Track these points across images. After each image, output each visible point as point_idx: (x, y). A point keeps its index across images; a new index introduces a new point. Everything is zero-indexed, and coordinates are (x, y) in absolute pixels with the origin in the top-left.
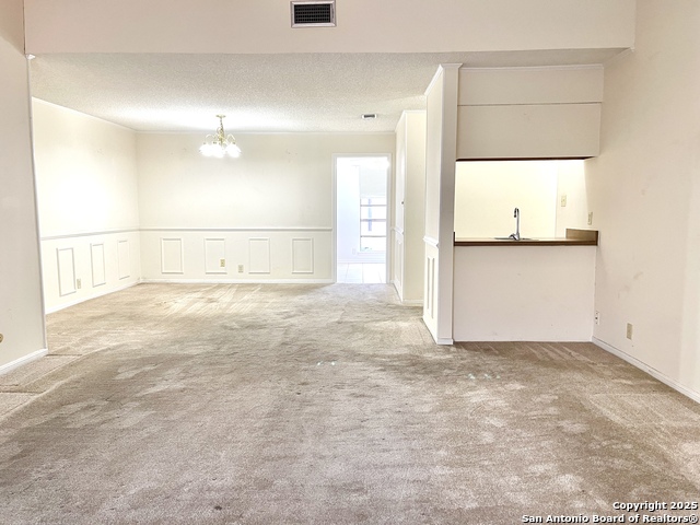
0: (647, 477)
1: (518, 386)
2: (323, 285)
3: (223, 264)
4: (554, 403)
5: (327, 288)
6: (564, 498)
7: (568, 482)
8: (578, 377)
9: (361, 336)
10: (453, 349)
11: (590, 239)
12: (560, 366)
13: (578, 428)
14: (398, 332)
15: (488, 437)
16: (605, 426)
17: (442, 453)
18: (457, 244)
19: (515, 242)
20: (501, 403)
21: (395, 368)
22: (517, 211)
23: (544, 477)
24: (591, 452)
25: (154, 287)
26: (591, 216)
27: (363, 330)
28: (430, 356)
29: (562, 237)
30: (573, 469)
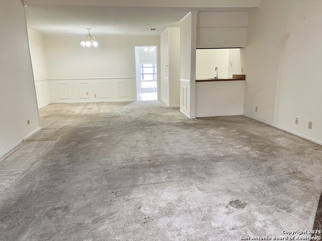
0: (269, 146)
1: (224, 128)
2: (133, 102)
3: (87, 94)
4: (236, 132)
5: (134, 103)
6: (247, 152)
7: (247, 148)
8: (241, 124)
9: (160, 118)
10: (196, 120)
11: (242, 78)
12: (235, 122)
13: (246, 137)
14: (173, 116)
15: (220, 141)
16: (253, 136)
17: (208, 145)
18: (197, 81)
19: (216, 80)
20: (220, 133)
21: (179, 126)
22: (216, 68)
23: (240, 148)
24: (251, 142)
25: (59, 105)
26: (242, 69)
27: (160, 116)
28: (189, 122)
29: (231, 77)
30: (248, 146)
